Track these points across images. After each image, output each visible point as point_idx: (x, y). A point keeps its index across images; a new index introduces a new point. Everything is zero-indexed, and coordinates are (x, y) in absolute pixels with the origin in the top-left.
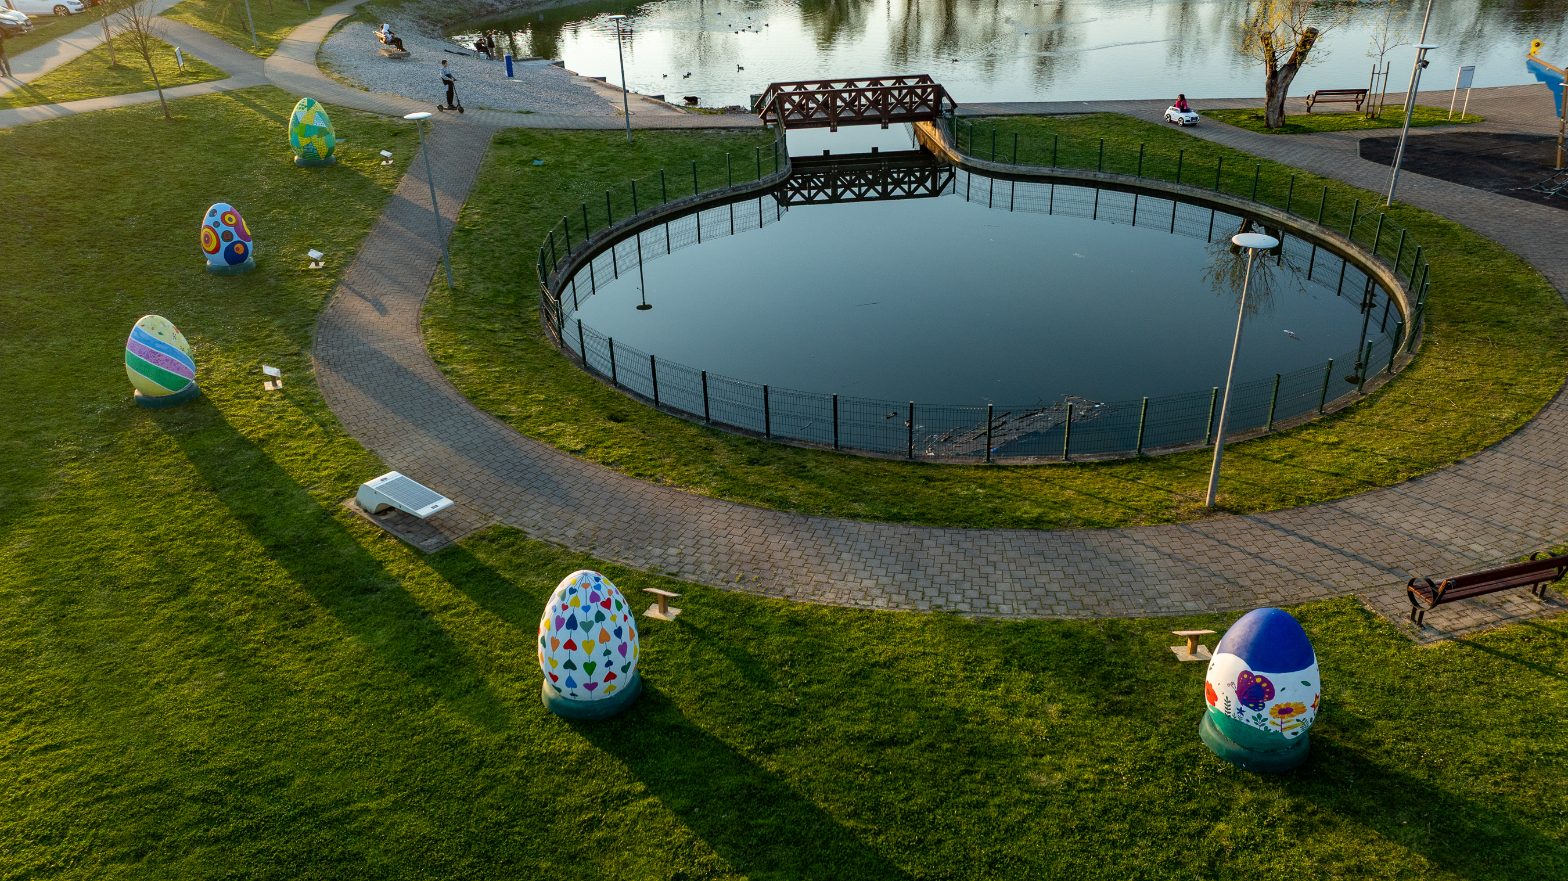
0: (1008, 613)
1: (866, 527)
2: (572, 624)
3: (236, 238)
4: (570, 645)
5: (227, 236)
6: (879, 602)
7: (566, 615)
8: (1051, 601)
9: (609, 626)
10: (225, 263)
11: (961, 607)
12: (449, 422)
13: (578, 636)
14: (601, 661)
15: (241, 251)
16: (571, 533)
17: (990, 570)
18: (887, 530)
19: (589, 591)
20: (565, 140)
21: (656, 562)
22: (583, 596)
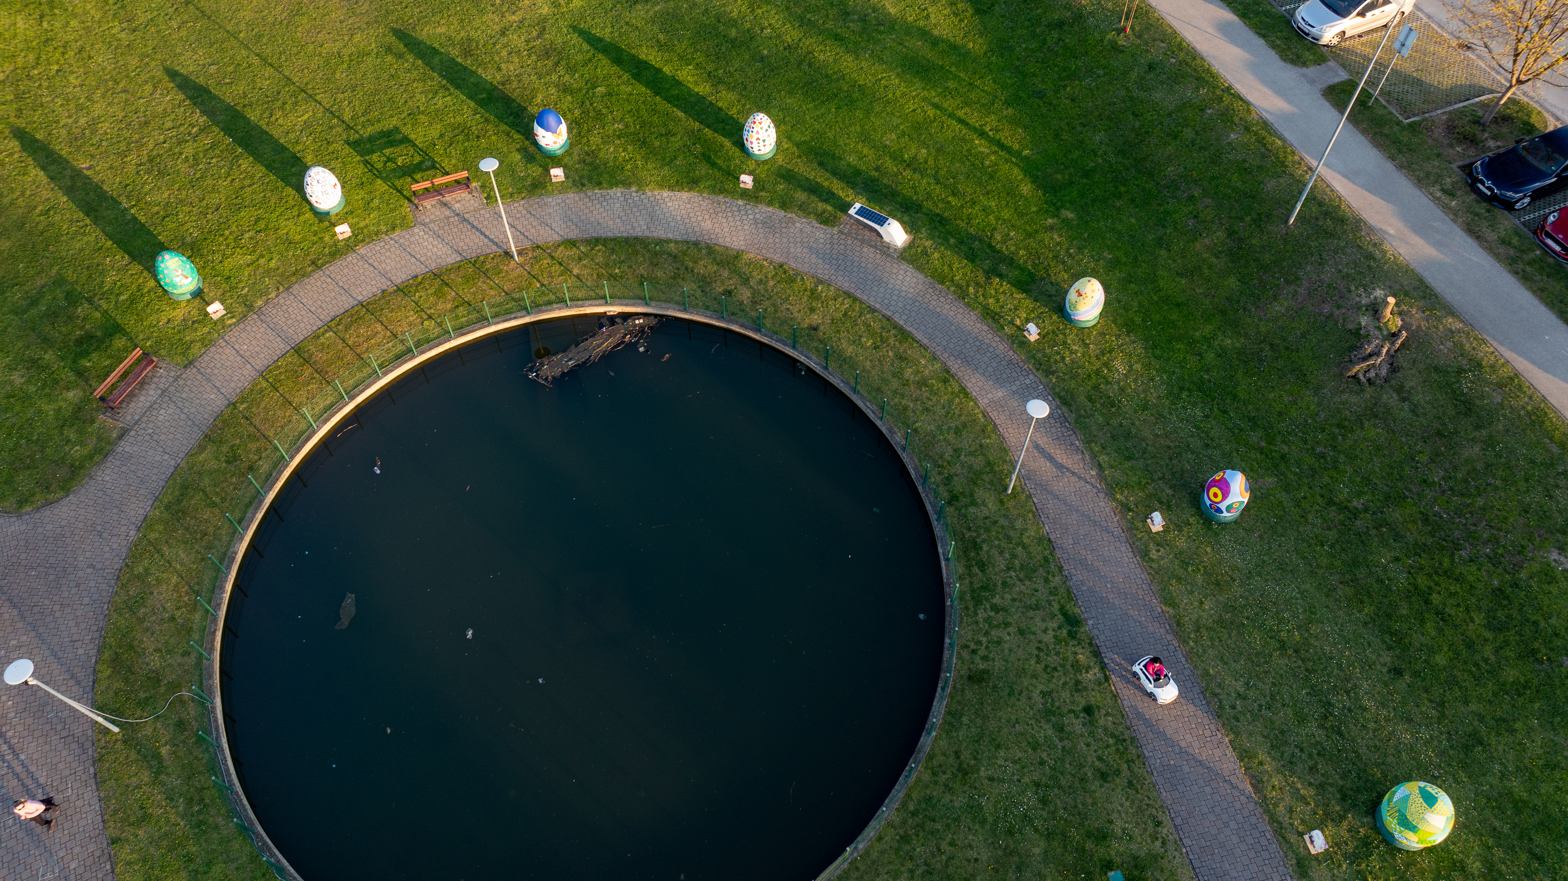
0: (617, 192)
1: (670, 236)
6: (665, 195)
8: (601, 199)
11: (634, 194)
12: (900, 304)
16: (798, 225)
17: (622, 214)
18: (661, 234)
21: (757, 211)
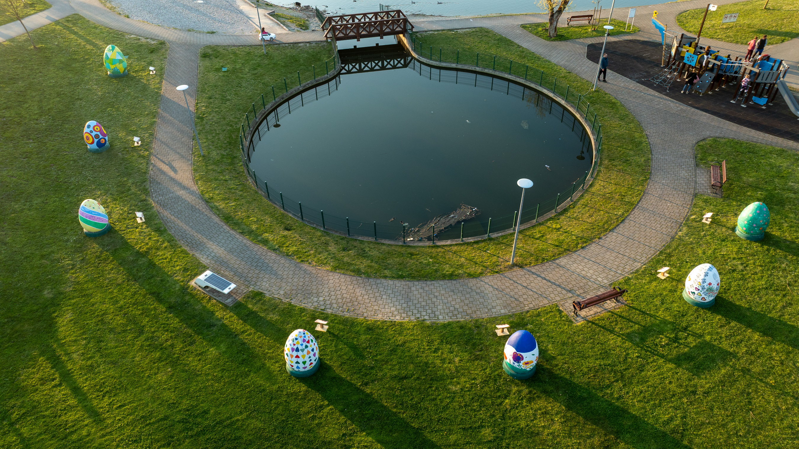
0: (443, 319)
1: (391, 282)
2: (297, 350)
3: (101, 137)
4: (297, 357)
5: (97, 136)
6: (398, 317)
7: (295, 347)
8: (456, 312)
9: (310, 349)
10: (97, 148)
11: (426, 317)
12: (221, 237)
13: (300, 354)
14: (308, 360)
15: (104, 142)
16: (282, 292)
17: (435, 300)
18: (398, 283)
19: (302, 338)
20: (234, 53)
21: (315, 304)
22: (300, 340)
